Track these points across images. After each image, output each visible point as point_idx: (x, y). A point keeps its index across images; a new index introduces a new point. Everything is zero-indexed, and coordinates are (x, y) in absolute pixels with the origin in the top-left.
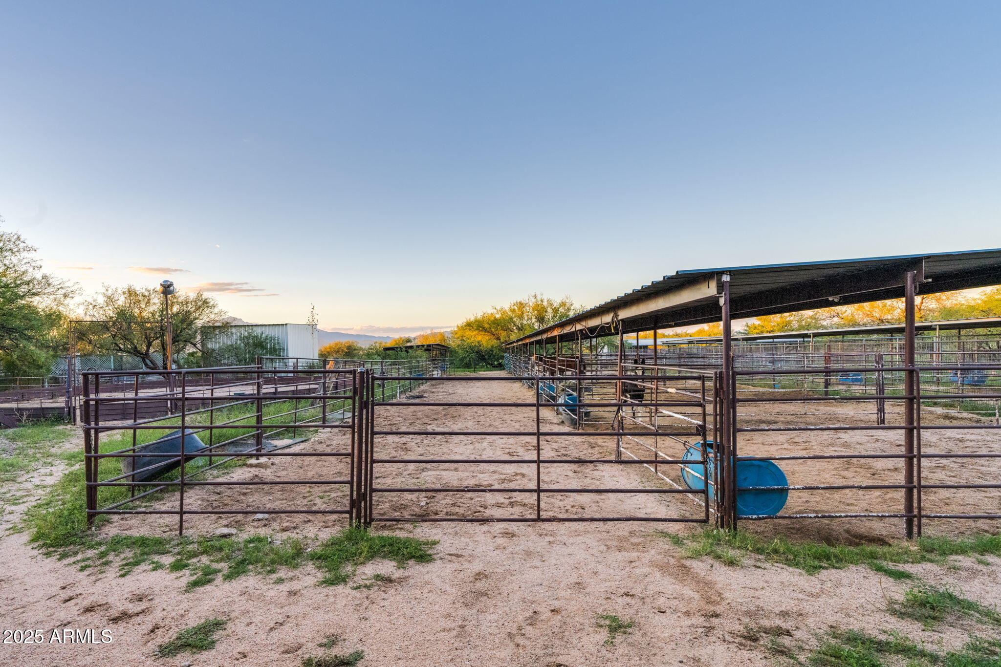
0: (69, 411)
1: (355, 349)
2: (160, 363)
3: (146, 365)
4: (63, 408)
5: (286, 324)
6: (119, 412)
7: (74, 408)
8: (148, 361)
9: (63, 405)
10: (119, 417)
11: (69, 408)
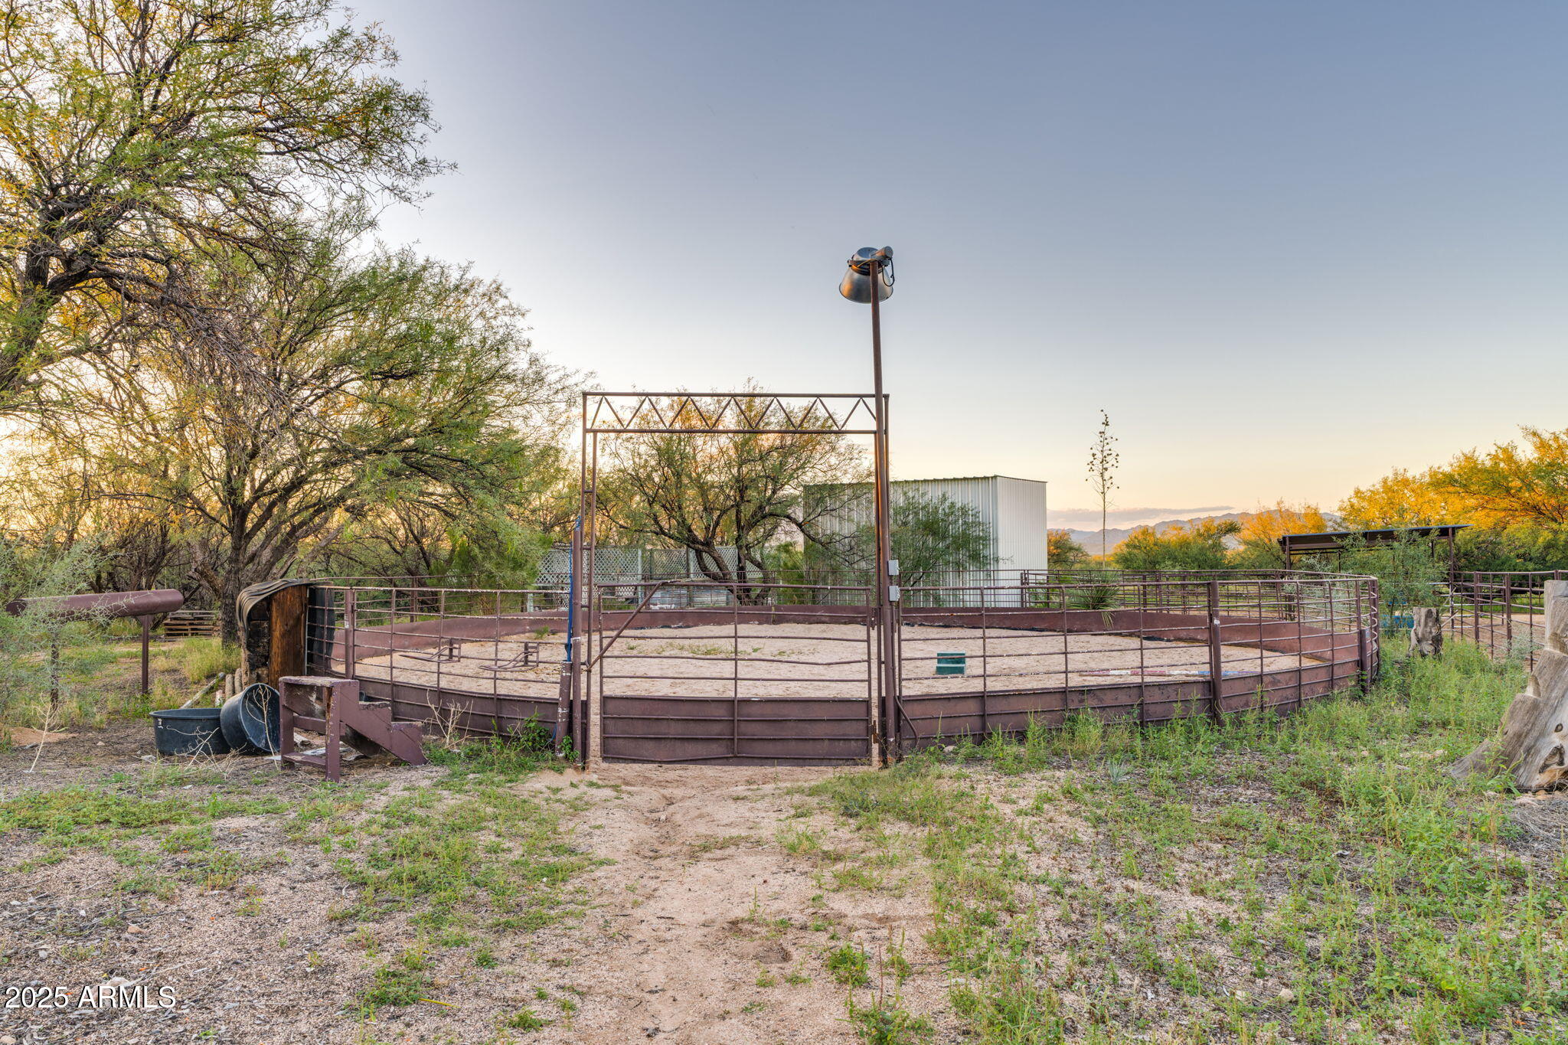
0: (570, 716)
1: (1071, 549)
2: (732, 567)
3: (704, 568)
4: (554, 703)
5: (995, 477)
6: (715, 729)
7: (585, 705)
8: (708, 559)
9: (553, 692)
10: (716, 749)
11: (571, 705)
